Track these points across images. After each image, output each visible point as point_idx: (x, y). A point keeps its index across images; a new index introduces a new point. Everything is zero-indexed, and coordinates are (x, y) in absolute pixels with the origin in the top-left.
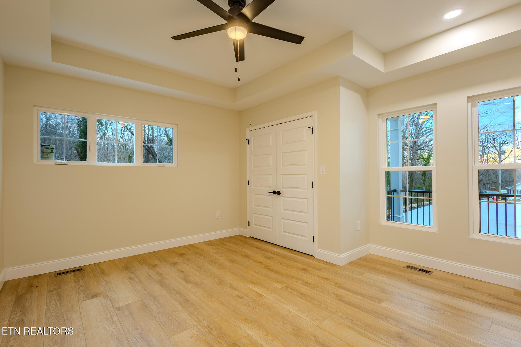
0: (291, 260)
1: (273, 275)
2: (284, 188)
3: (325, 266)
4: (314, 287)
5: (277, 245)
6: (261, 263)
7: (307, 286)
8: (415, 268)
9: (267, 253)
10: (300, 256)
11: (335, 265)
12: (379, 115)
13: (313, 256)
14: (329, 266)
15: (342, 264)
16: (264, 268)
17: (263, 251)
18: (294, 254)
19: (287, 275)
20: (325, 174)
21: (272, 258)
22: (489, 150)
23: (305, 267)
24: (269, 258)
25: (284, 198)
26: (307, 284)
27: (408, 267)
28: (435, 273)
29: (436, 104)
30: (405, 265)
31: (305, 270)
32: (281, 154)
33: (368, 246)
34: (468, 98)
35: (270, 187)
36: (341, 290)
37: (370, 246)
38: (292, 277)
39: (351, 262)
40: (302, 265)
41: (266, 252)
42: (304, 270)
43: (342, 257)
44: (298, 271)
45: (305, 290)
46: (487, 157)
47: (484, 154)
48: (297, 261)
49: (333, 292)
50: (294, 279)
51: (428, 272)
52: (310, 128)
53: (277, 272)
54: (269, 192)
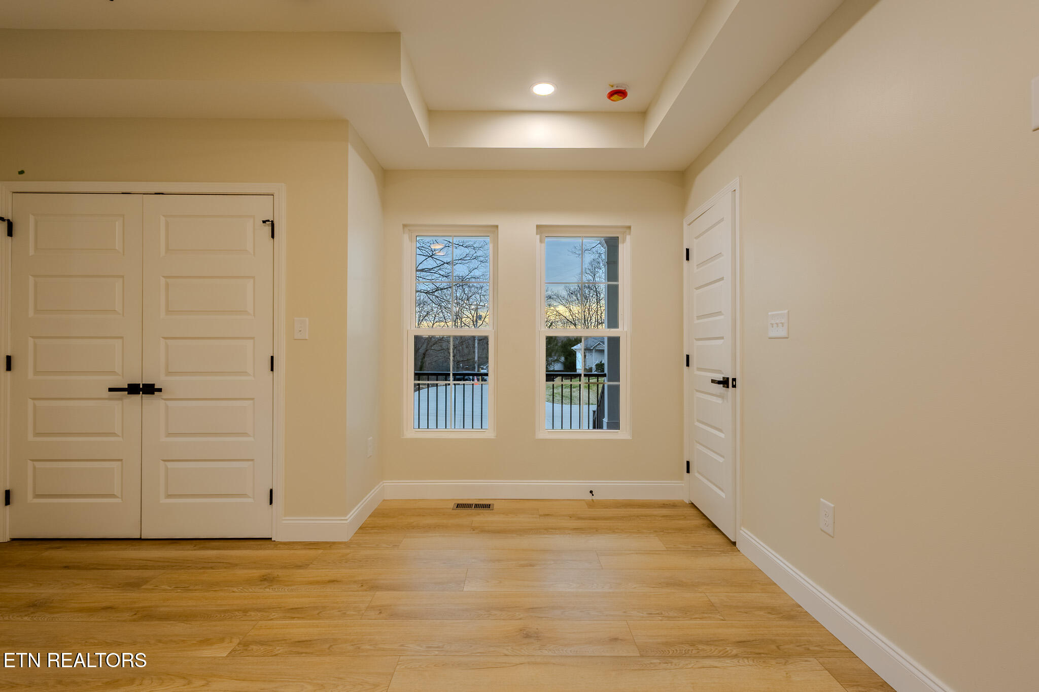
0: (212, 568)
1: (179, 629)
2: (169, 373)
3: (312, 553)
4: (318, 613)
5: (140, 539)
6: (111, 608)
7: (298, 618)
8: (468, 506)
9: (113, 571)
10: (233, 548)
11: (334, 543)
12: (405, 226)
13: (271, 539)
14: (320, 551)
15: (345, 537)
16: (134, 621)
17: (96, 571)
18: (213, 549)
19: (225, 611)
20: (307, 338)
21: (146, 581)
22: (463, 313)
23: (263, 572)
24: (135, 585)
25: (169, 403)
26: (295, 612)
27: (459, 506)
28: (497, 506)
29: (497, 227)
30: (452, 505)
31: (267, 580)
32: (163, 280)
33: (382, 485)
34: (538, 227)
35: (113, 373)
36: (379, 594)
37: (385, 484)
38: (245, 611)
39: (361, 528)
40: (255, 571)
41: (113, 569)
42: (265, 580)
43: (348, 521)
44: (250, 590)
45: (299, 629)
46: (461, 323)
47: (458, 318)
48: (231, 565)
49: (367, 605)
50: (253, 613)
51: (488, 506)
52: (264, 222)
53: (186, 617)
54: (111, 390)
